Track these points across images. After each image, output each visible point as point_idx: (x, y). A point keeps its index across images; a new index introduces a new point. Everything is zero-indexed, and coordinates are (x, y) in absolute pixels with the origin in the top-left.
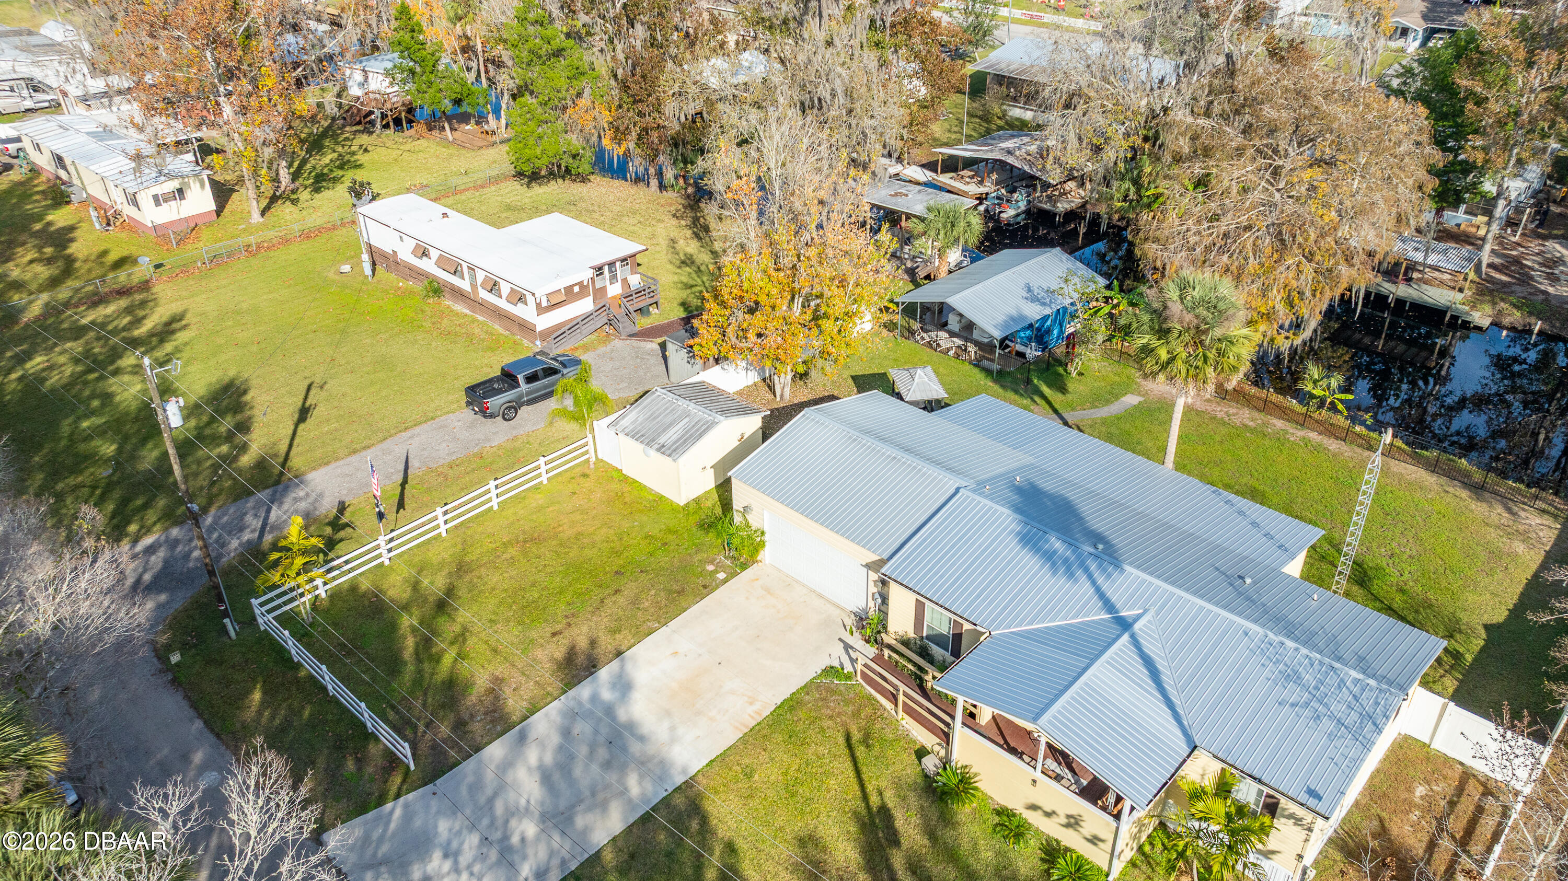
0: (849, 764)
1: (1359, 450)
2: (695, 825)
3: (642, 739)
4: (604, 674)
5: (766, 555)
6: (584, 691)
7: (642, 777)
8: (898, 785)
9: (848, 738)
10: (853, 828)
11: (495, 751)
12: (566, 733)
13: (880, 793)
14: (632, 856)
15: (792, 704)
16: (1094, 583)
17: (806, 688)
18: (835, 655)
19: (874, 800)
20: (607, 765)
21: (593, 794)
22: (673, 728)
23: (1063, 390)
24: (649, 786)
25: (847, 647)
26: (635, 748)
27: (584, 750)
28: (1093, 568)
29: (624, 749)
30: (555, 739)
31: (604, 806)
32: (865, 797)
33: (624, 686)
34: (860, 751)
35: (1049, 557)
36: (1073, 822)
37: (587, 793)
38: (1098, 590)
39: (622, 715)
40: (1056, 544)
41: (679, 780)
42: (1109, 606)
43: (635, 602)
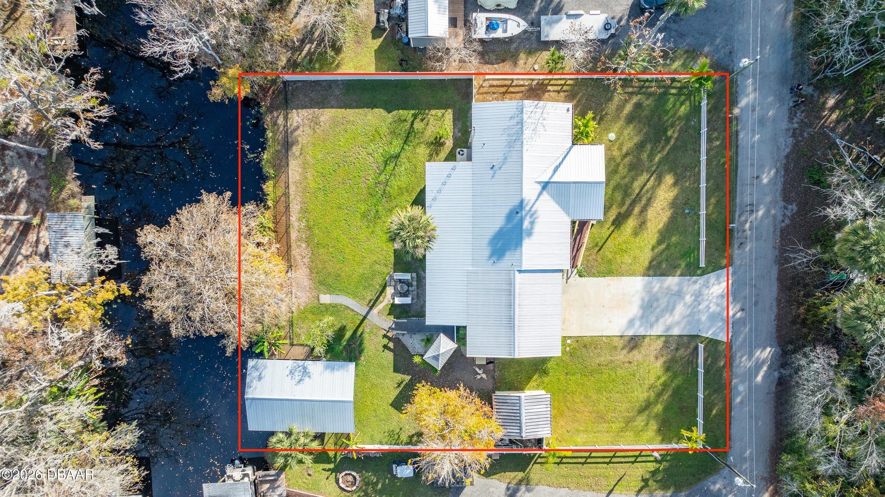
0: (607, 243)
2: (654, 262)
3: (643, 300)
4: (631, 333)
6: (641, 332)
7: (653, 288)
9: (600, 250)
11: (676, 332)
12: (657, 320)
13: (609, 229)
14: (675, 268)
15: (601, 274)
16: (534, 204)
18: (574, 278)
20: (657, 300)
22: (634, 296)
24: (654, 283)
26: (646, 299)
27: (658, 310)
28: (528, 207)
29: (649, 301)
30: (661, 321)
31: (668, 288)
32: (613, 231)
33: (631, 322)
34: (601, 244)
35: (532, 223)
37: (668, 296)
38: (536, 201)
39: (641, 312)
41: (646, 278)
42: (540, 194)
43: (600, 354)
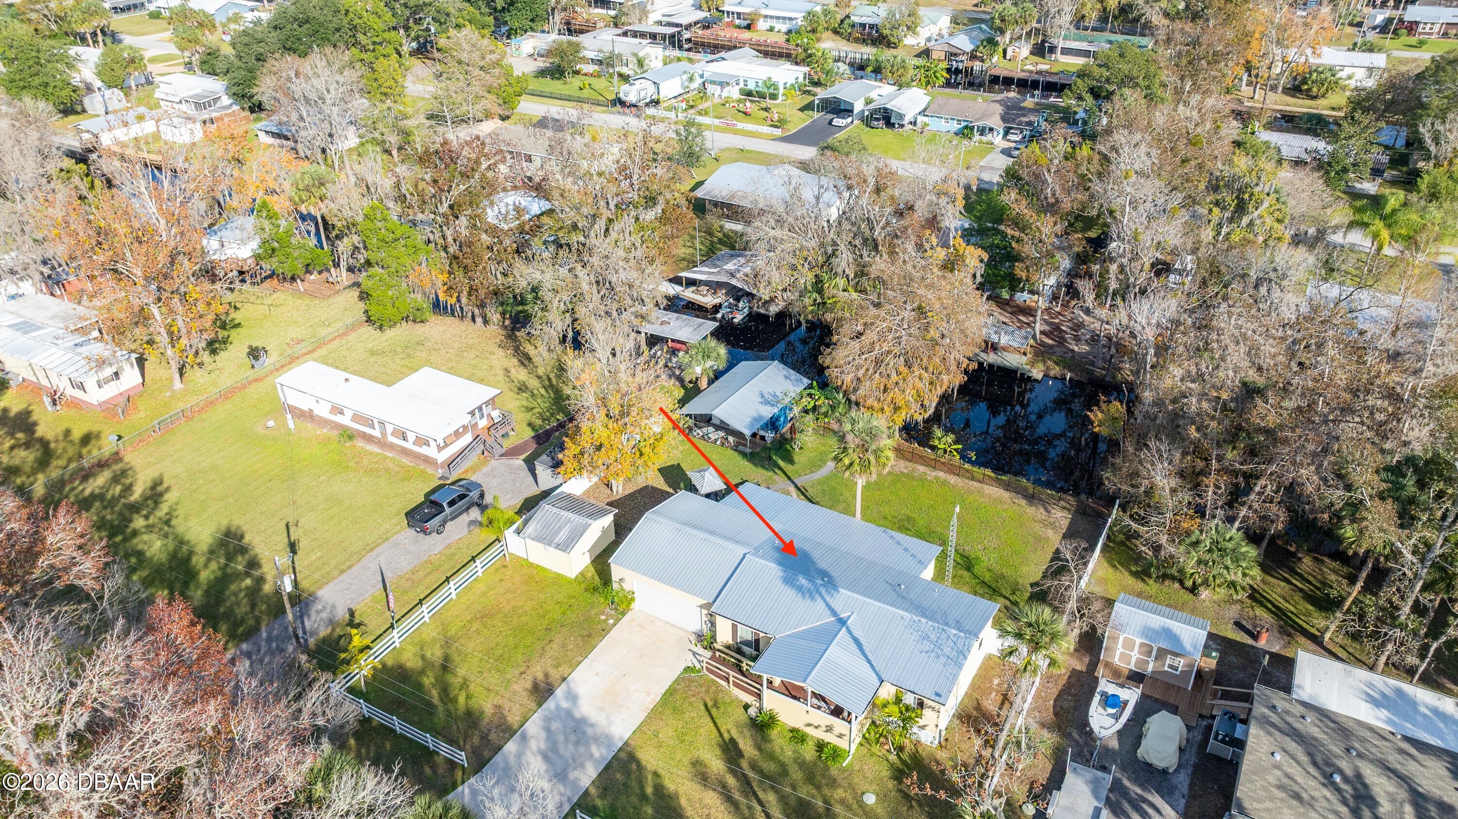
0: (709, 719)
1: (967, 481)
2: (634, 766)
3: (592, 725)
4: (559, 692)
5: (635, 605)
6: (550, 704)
7: (598, 746)
8: (738, 725)
9: (706, 706)
10: (718, 752)
11: (511, 747)
12: (548, 730)
13: (729, 732)
14: (605, 789)
15: (671, 692)
16: (825, 601)
17: (677, 681)
18: (689, 660)
19: (726, 736)
20: (577, 743)
21: (574, 761)
22: (608, 717)
23: (791, 461)
24: (604, 751)
25: (694, 654)
26: (590, 731)
27: (561, 738)
28: (823, 592)
29: (584, 733)
30: (543, 735)
31: (582, 766)
32: (721, 735)
33: (573, 697)
34: (714, 711)
35: (800, 589)
36: (829, 729)
37: (571, 761)
38: (827, 604)
39: (577, 714)
40: (803, 581)
41: (620, 744)
42: (834, 613)
43: (563, 646)
